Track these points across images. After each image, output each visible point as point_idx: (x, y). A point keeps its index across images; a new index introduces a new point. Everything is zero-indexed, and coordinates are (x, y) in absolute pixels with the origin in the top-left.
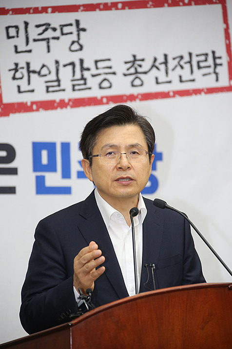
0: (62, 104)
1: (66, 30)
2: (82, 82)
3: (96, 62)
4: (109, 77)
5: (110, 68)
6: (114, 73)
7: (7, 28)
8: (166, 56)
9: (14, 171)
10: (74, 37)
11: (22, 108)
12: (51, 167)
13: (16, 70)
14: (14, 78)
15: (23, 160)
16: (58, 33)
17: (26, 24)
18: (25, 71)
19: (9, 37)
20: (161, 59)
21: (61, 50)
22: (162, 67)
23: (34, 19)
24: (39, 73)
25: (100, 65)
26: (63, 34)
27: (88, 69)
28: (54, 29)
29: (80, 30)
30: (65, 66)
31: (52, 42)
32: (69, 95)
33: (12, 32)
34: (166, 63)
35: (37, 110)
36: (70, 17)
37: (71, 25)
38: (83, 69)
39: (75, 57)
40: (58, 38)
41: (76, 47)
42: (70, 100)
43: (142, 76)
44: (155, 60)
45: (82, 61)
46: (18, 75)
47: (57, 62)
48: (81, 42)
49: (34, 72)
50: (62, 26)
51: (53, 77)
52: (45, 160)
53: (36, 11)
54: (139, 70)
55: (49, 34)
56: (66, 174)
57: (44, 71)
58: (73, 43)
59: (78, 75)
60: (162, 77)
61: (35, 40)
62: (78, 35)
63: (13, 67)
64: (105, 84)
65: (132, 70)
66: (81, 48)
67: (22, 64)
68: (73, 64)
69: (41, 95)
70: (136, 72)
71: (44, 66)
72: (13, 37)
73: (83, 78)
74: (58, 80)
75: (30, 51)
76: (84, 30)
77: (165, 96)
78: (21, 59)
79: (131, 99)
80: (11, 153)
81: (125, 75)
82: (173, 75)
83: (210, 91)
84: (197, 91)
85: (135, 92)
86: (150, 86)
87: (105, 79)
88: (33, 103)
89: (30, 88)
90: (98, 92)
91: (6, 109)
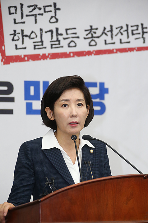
0: (44, 57)
1: (47, 9)
2: (57, 43)
3: (67, 30)
4: (74, 39)
5: (76, 34)
6: (78, 37)
7: (9, 8)
8: (111, 26)
9: (12, 100)
10: (53, 14)
11: (18, 59)
13: (15, 35)
14: (13, 40)
15: (18, 93)
16: (42, 11)
17: (22, 5)
18: (20, 36)
19: (10, 13)
20: (108, 28)
21: (44, 22)
22: (109, 34)
23: (26, 2)
24: (29, 37)
25: (69, 32)
26: (45, 12)
27: (61, 35)
28: (40, 9)
29: (57, 9)
30: (46, 32)
31: (38, 17)
33: (13, 10)
34: (111, 31)
35: (28, 60)
36: (50, 1)
37: (51, 6)
38: (58, 34)
39: (53, 27)
40: (42, 14)
41: (53, 20)
42: (49, 54)
43: (96, 39)
44: (105, 29)
45: (57, 29)
46: (16, 38)
47: (41, 30)
48: (57, 17)
49: (26, 36)
50: (45, 7)
51: (38, 39)
52: (32, 93)
54: (94, 35)
55: (37, 11)
57: (33, 35)
58: (52, 17)
59: (55, 38)
60: (109, 40)
61: (27, 16)
62: (55, 12)
63: (13, 32)
64: (72, 44)
65: (90, 36)
66: (57, 21)
67: (18, 31)
68: (51, 31)
69: (31, 51)
70: (92, 37)
71: (32, 32)
72: (13, 13)
73: (58, 40)
74: (42, 42)
75: (24, 23)
76: (59, 9)
77: (110, 52)
78: (18, 28)
79: (89, 53)
80: (10, 87)
81: (85, 38)
82: (116, 39)
83: (140, 49)
84: (131, 50)
85: (92, 49)
86: (101, 46)
87: (72, 41)
88: (25, 56)
89: (24, 46)
90: (66, 50)
91: (8, 60)
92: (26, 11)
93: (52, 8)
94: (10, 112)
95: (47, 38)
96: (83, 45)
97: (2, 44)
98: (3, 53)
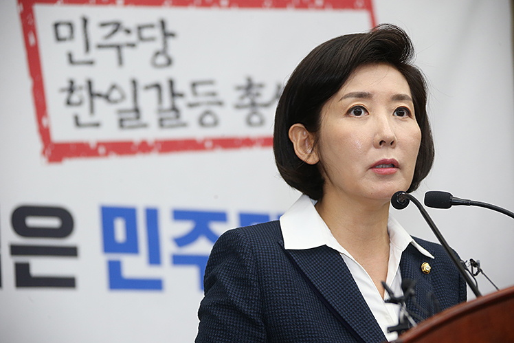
0: (144, 148)
1: (147, 33)
2: (172, 114)
3: (194, 85)
4: (216, 109)
5: (213, 94)
6: (220, 104)
7: (56, 25)
9: (72, 252)
10: (158, 45)
12: (131, 247)
13: (71, 90)
14: (69, 103)
15: (87, 234)
16: (133, 38)
17: (85, 21)
18: (85, 94)
19: (59, 39)
21: (140, 64)
23: (95, 13)
24: (107, 97)
25: (200, 89)
27: (181, 95)
28: (128, 32)
29: (167, 35)
30: (147, 88)
31: (126, 52)
32: (153, 133)
33: (64, 31)
35: (107, 154)
36: (153, 14)
37: (151, 26)
38: (174, 95)
39: (162, 76)
40: (132, 45)
41: (161, 60)
42: (156, 142)
43: (261, 111)
44: (279, 87)
45: (171, 83)
46: (75, 98)
47: (134, 83)
49: (99, 95)
50: (140, 28)
51: (128, 104)
52: (120, 234)
54: (259, 100)
56: (155, 258)
57: (115, 95)
58: (157, 54)
59: (167, 103)
61: (100, 47)
62: (165, 43)
63: (66, 85)
64: (208, 119)
65: (247, 101)
66: (170, 62)
67: (80, 82)
68: (158, 86)
69: (111, 132)
70: (253, 104)
71: (114, 87)
72: (65, 39)
73: (174, 109)
74: (137, 110)
75: (91, 63)
76: (172, 35)
81: (238, 107)
85: (253, 133)
87: (208, 113)
88: (99, 144)
89: (94, 119)
91: (57, 152)
92: (97, 35)
93: (157, 32)
94: (68, 283)
96: (234, 125)
97: (41, 108)
98: (45, 133)
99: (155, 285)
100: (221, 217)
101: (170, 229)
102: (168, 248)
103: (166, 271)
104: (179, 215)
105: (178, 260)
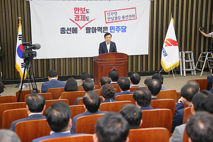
0: (114, 22)
9: (108, 30)
11: (109, 22)
15: (109, 29)
16: (114, 13)
21: (114, 15)
23: (110, 12)
25: (119, 17)
32: (115, 21)
34: (127, 16)
35: (111, 23)
36: (115, 11)
38: (117, 18)
39: (116, 16)
46: (108, 19)
52: (111, 29)
53: (111, 11)
54: (124, 17)
55: (112, 14)
56: (114, 30)
69: (111, 21)
71: (112, 17)
72: (108, 14)
77: (127, 20)
78: (109, 17)
79: (123, 21)
80: (107, 28)
82: (128, 18)
83: (133, 19)
84: (132, 19)
85: (123, 20)
86: (125, 19)
90: (118, 20)
91: (107, 23)
92: (110, 14)
93: (116, 13)
95: (114, 18)
96: (121, 19)
97: (106, 20)
98: (106, 22)
99: (114, 32)
100: (120, 27)
101: (115, 28)
102: (115, 29)
103: (115, 31)
104: (116, 27)
105: (116, 30)
